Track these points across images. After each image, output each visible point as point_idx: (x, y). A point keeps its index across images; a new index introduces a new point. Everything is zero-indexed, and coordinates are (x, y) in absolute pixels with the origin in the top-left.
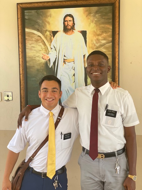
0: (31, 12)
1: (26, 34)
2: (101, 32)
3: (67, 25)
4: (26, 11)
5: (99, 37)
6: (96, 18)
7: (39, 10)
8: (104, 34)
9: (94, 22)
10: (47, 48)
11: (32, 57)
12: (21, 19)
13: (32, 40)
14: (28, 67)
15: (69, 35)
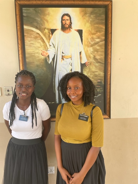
0: (29, 10)
1: (25, 31)
2: (95, 31)
3: (64, 23)
4: (23, 9)
5: (94, 35)
6: (91, 18)
7: (37, 8)
8: (98, 33)
9: (89, 22)
10: (46, 45)
11: (32, 53)
12: (20, 16)
13: (31, 37)
14: (27, 63)
15: (67, 33)
